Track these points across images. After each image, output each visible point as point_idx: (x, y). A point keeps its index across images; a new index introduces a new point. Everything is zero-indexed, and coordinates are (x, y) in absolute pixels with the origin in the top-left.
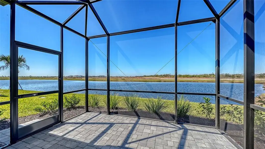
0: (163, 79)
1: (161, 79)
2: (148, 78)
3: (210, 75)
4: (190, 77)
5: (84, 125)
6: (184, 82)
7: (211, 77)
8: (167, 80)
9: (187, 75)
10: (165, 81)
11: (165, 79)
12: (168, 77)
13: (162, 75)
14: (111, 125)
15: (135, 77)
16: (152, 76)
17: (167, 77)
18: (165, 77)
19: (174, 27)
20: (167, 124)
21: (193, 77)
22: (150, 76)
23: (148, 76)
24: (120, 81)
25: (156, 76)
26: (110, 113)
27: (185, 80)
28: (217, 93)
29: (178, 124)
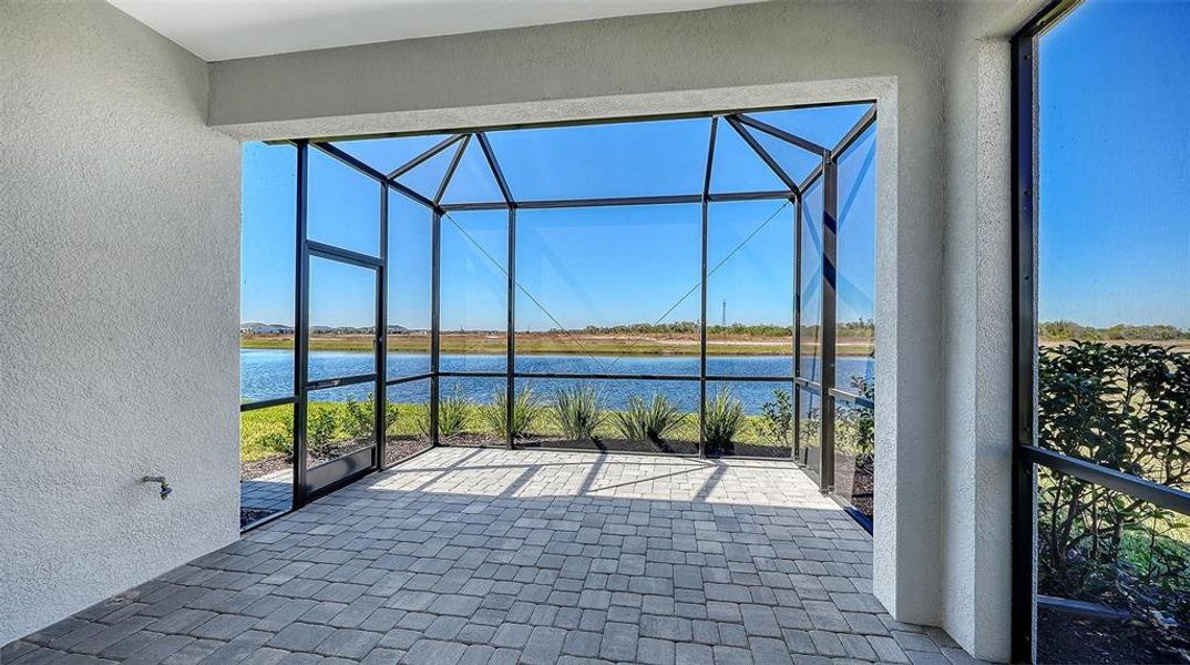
0: (670, 342)
1: (664, 342)
2: (605, 337)
3: (852, 327)
4: (778, 335)
5: (455, 472)
6: (752, 354)
7: (853, 335)
8: (686, 347)
9: (767, 328)
10: (676, 350)
11: (677, 343)
12: (691, 336)
13: (664, 326)
14: (533, 469)
15: (550, 332)
16: (624, 330)
17: (686, 335)
18: (680, 335)
19: (701, 204)
20: (680, 460)
21: (786, 334)
22: (614, 331)
23: (607, 331)
24: (484, 352)
25: (641, 331)
26: (514, 447)
27: (756, 347)
28: (793, 376)
29: (708, 458)
